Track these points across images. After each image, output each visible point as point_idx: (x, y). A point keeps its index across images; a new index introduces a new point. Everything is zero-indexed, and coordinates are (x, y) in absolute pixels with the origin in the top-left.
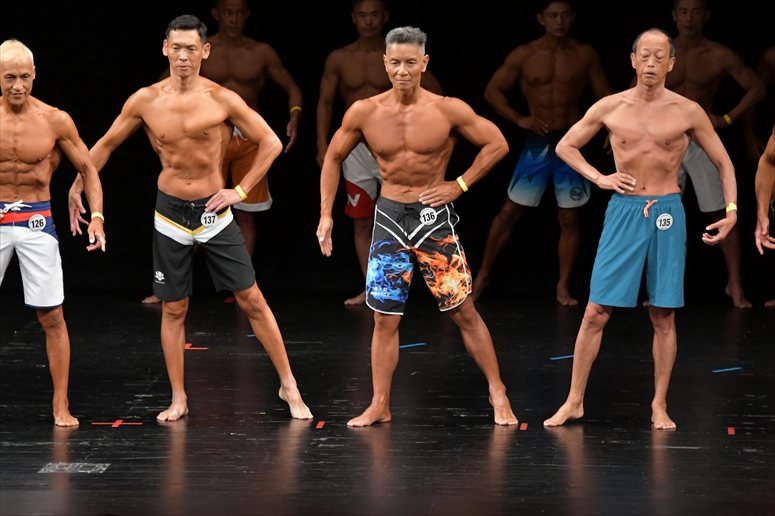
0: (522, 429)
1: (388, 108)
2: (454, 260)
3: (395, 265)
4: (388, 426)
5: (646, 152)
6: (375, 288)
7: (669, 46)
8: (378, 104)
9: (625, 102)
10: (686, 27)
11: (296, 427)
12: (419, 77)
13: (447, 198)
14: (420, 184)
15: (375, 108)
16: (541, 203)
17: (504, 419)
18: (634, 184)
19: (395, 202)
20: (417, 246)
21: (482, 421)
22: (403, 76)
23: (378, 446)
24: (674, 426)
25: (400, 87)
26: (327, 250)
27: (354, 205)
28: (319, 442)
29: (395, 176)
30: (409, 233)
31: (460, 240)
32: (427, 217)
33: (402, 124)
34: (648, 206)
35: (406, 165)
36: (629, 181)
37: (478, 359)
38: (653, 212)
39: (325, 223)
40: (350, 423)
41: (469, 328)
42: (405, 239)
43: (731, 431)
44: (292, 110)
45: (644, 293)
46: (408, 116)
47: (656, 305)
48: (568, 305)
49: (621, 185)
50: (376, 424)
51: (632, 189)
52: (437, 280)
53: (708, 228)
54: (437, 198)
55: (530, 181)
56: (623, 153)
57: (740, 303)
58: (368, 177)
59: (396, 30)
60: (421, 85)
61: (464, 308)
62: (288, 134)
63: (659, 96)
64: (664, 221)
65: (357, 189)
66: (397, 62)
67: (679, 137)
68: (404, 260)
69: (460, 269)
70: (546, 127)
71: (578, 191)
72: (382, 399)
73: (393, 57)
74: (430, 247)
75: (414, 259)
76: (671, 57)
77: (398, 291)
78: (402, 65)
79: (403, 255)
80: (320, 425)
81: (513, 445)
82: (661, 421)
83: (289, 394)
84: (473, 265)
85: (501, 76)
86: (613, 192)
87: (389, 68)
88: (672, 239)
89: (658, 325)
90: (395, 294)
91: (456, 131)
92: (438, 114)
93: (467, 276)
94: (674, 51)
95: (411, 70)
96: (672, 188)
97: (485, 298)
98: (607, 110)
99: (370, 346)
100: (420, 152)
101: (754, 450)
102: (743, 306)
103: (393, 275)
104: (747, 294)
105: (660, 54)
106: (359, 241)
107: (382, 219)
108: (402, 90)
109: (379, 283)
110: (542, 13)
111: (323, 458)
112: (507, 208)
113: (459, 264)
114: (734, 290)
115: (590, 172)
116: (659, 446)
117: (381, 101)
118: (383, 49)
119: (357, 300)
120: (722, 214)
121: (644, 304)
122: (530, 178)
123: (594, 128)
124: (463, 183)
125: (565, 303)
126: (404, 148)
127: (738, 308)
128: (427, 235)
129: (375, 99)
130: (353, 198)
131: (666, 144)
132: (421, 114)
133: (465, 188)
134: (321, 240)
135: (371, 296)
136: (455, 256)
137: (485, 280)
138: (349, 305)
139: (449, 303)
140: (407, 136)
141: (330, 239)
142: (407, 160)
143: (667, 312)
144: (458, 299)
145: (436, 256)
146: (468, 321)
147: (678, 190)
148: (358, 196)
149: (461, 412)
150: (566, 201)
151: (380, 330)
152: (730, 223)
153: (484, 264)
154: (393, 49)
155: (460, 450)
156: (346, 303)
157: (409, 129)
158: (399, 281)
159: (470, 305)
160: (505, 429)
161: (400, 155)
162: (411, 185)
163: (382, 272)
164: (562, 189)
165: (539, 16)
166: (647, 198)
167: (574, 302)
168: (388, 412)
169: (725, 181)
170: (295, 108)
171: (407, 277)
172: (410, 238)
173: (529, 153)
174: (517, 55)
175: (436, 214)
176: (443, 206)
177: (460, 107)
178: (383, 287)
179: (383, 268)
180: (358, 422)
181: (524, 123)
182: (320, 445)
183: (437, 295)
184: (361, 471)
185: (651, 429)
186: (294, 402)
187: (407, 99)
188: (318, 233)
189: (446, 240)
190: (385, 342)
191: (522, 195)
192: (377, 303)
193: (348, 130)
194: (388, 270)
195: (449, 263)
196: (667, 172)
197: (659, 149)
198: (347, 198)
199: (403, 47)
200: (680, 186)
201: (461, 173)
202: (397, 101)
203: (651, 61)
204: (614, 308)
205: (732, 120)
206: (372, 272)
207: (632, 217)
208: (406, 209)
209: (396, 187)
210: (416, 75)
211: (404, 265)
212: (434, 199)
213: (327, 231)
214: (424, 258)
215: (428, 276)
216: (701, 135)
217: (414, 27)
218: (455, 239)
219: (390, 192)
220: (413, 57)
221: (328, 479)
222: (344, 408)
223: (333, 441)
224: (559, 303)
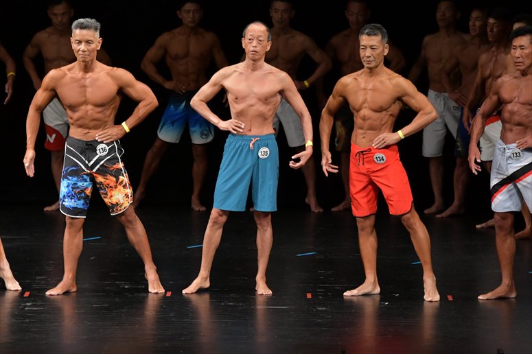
0: (167, 295)
1: (74, 75)
2: (120, 180)
3: (80, 184)
4: (74, 294)
5: (252, 106)
6: (66, 200)
7: (267, 33)
8: (67, 72)
9: (237, 71)
10: (278, 22)
11: (9, 296)
12: (96, 53)
13: (115, 137)
14: (96, 128)
15: (65, 75)
16: (180, 141)
17: (154, 289)
18: (243, 127)
19: (79, 140)
20: (94, 170)
21: (139, 291)
22: (84, 51)
23: (68, 309)
24: (271, 293)
25: (81, 60)
26: (30, 172)
27: (52, 141)
28: (26, 306)
29: (79, 122)
30: (89, 162)
31: (125, 167)
32: (101, 151)
33: (84, 86)
34: (252, 142)
35: (87, 114)
36: (239, 125)
37: (137, 248)
38: (256, 146)
39: (30, 154)
40: (48, 293)
41: (131, 226)
42: (86, 166)
43: (309, 296)
44: (9, 75)
45: (250, 202)
46: (88, 80)
47: (258, 210)
48: (199, 211)
49: (234, 127)
50: (66, 293)
51: (241, 131)
52: (109, 194)
53: (293, 157)
54: (108, 137)
55: (173, 125)
56: (236, 106)
57: (315, 209)
58: (61, 123)
59: (79, 20)
60: (97, 59)
61: (127, 213)
62: (6, 91)
63: (261, 67)
64: (264, 152)
65: (53, 131)
66: (80, 42)
67: (274, 95)
68: (86, 181)
69: (125, 187)
70: (183, 88)
71: (206, 132)
72: (70, 276)
73: (77, 38)
74: (103, 171)
75: (93, 179)
76: (268, 41)
77: (82, 201)
78: (83, 44)
79: (85, 177)
80: (27, 294)
81: (161, 307)
82: (262, 289)
83: (4, 273)
84: (134, 184)
85: (153, 53)
86: (229, 132)
87: (75, 46)
88: (269, 164)
89: (261, 224)
90: (80, 204)
92: (109, 80)
93: (129, 191)
94: (271, 37)
95: (89, 48)
96: (269, 130)
98: (226, 77)
99: (63, 239)
100: (97, 105)
101: (324, 309)
102: (317, 211)
103: (78, 190)
104: (319, 203)
105: (261, 39)
106: (55, 166)
107: (70, 152)
108: (83, 61)
109: (69, 196)
110: (180, 10)
111: (28, 317)
112: (157, 144)
113: (124, 183)
114: (311, 200)
115: (214, 119)
116: (260, 307)
117: (69, 70)
119: (53, 207)
120: (303, 148)
121: (251, 210)
122: (173, 123)
123: (216, 89)
124: (126, 127)
125: (197, 209)
126: (85, 103)
127: (314, 212)
128: (102, 163)
129: (65, 68)
130: (51, 136)
131: (266, 100)
132: (97, 80)
133: (127, 130)
134: (26, 165)
135: (63, 205)
136: (121, 177)
137: (142, 193)
138: (47, 211)
139: (117, 210)
140: (88, 94)
141: (33, 165)
142: (87, 111)
143: (266, 214)
144: (123, 207)
145: (108, 177)
146: (130, 222)
147: (273, 132)
148: (54, 136)
149: (126, 284)
150: (197, 139)
151: (70, 228)
152: (307, 154)
153: (141, 183)
154: (77, 33)
155: (124, 311)
156: (45, 209)
157: (89, 90)
158: (83, 195)
160: (155, 296)
161: (83, 107)
162: (90, 128)
163: (70, 188)
164: (195, 131)
165: (178, 12)
166: (252, 137)
167: (203, 209)
168: (75, 285)
169: (305, 125)
170: (11, 74)
171: (88, 192)
172: (90, 165)
173: (172, 106)
174: (163, 39)
175: (107, 148)
176: (112, 142)
177: (125, 75)
178: (71, 199)
179: (71, 186)
180: (53, 292)
181: (168, 85)
182: (27, 308)
183: (109, 204)
184: (55, 326)
185: (255, 295)
186: (8, 278)
187: (87, 68)
188: (24, 161)
189: (115, 166)
190: (73, 237)
191: (167, 135)
192: (68, 210)
193: (46, 90)
194: (75, 187)
195: (117, 183)
196: (265, 119)
197: (260, 103)
198: (46, 137)
199: (84, 32)
200: (275, 129)
201: (125, 120)
202: (80, 70)
203: (254, 43)
204: (230, 212)
205: (309, 84)
206: (64, 188)
207: (242, 150)
208: (87, 145)
209: (80, 130)
210: (93, 51)
211: (86, 184)
212: (106, 138)
213: (31, 159)
214: (100, 179)
215: (102, 191)
216: (289, 94)
217: (92, 19)
218: (121, 165)
219: (75, 133)
220: (91, 39)
221: (32, 332)
222: (43, 282)
223: (36, 306)
224: (193, 209)
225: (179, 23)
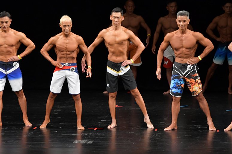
0: (217, 132)
1: (177, 35)
2: (197, 81)
3: (179, 82)
6: (173, 89)
8: (175, 34)
11: (149, 130)
12: (187, 26)
13: (195, 62)
14: (187, 58)
15: (174, 35)
16: (223, 64)
17: (212, 128)
19: (179, 63)
20: (186, 77)
21: (205, 129)
22: (182, 25)
23: (174, 136)
25: (181, 29)
26: (159, 78)
27: (166, 64)
28: (156, 135)
29: (179, 56)
30: (183, 73)
31: (199, 75)
32: (189, 68)
33: (182, 40)
35: (183, 52)
37: (204, 111)
39: (159, 70)
40: (165, 129)
41: (201, 101)
42: (182, 74)
44: (148, 35)
46: (184, 37)
50: (173, 130)
52: (192, 87)
54: (192, 62)
55: (220, 57)
58: (171, 56)
59: (180, 11)
60: (188, 28)
61: (200, 95)
62: (146, 42)
66: (180, 21)
68: (182, 81)
69: (199, 84)
70: (225, 41)
72: (175, 122)
73: (179, 20)
74: (189, 77)
75: (185, 80)
77: (180, 90)
78: (182, 22)
79: (182, 79)
80: (156, 130)
81: (215, 136)
83: (147, 120)
85: (211, 25)
87: (178, 23)
90: (179, 91)
91: (198, 42)
92: (193, 37)
93: (201, 86)
95: (184, 24)
97: (206, 92)
99: (171, 106)
100: (187, 48)
103: (178, 85)
107: (175, 68)
108: (182, 29)
109: (174, 88)
110: (224, 6)
111: (157, 140)
112: (213, 65)
113: (198, 82)
117: (176, 33)
118: (176, 17)
119: (167, 93)
122: (220, 56)
124: (200, 58)
125: (231, 94)
126: (182, 47)
128: (189, 73)
129: (174, 32)
130: (166, 62)
132: (187, 37)
133: (201, 59)
135: (172, 91)
136: (197, 80)
139: (195, 94)
140: (183, 43)
141: (160, 75)
142: (183, 51)
144: (198, 93)
145: (191, 80)
146: (201, 99)
148: (167, 62)
149: (199, 126)
150: (231, 63)
151: (174, 101)
154: (179, 17)
155: (198, 138)
156: (164, 93)
157: (184, 41)
158: (180, 87)
159: (202, 94)
160: (212, 132)
161: (181, 49)
162: (184, 58)
163: (175, 84)
164: (229, 60)
165: (223, 7)
168: (177, 126)
170: (149, 35)
171: (183, 86)
172: (184, 74)
173: (220, 49)
174: (216, 19)
175: (192, 67)
176: (194, 65)
177: (199, 35)
178: (175, 89)
179: (175, 83)
180: (167, 129)
181: (218, 39)
182: (156, 136)
183: (192, 91)
184: (169, 144)
186: (148, 123)
187: (183, 32)
188: (156, 73)
189: (195, 75)
190: (176, 105)
191: (217, 61)
192: (174, 93)
193: (165, 42)
194: (177, 83)
195: (195, 82)
198: (164, 62)
199: (182, 17)
201: (199, 55)
202: (180, 33)
206: (172, 84)
208: (182, 65)
209: (180, 59)
210: (186, 25)
211: (182, 82)
212: (191, 63)
213: (159, 72)
214: (188, 80)
215: (189, 86)
217: (186, 11)
218: (197, 75)
219: (178, 60)
220: (185, 20)
221: (159, 146)
222: (163, 125)
223: (160, 135)
224: (229, 94)
225: (223, 12)
